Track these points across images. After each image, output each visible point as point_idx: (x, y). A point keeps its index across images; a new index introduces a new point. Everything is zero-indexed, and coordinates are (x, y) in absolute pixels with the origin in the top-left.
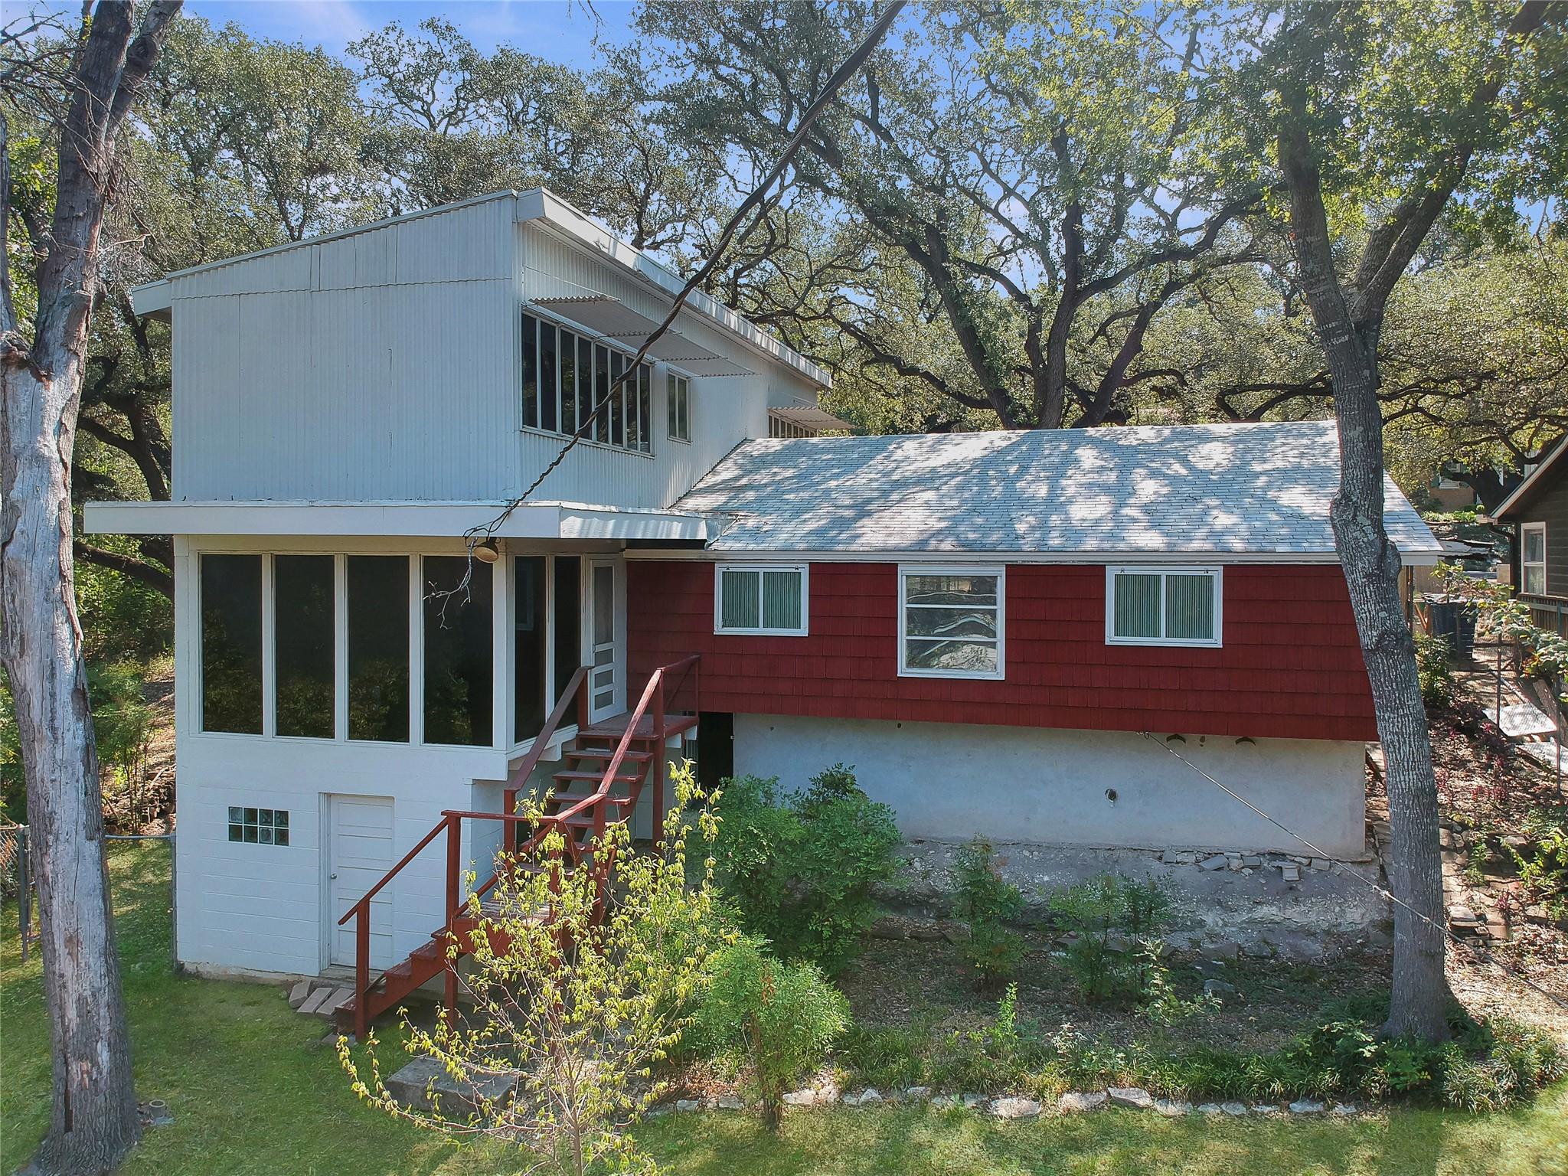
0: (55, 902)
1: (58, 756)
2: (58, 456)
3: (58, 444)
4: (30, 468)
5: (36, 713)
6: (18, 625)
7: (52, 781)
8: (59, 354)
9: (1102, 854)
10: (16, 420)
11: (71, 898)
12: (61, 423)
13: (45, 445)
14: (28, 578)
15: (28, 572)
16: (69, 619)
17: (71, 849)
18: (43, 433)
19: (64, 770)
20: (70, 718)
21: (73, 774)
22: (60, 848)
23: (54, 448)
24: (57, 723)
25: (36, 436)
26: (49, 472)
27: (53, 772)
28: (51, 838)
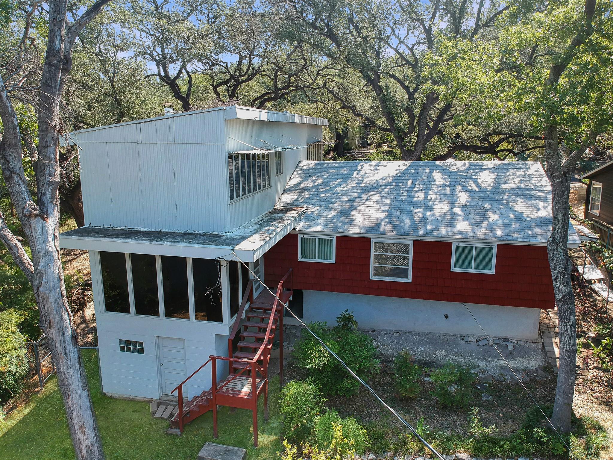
0: (74, 415)
1: (69, 363)
2: (55, 249)
3: (55, 244)
4: (45, 257)
5: (59, 349)
6: (47, 317)
7: (68, 373)
8: (50, 206)
9: (442, 337)
10: (37, 238)
11: (80, 412)
12: (54, 235)
13: (50, 247)
14: (50, 300)
15: (50, 298)
16: (67, 311)
17: (78, 396)
18: (49, 241)
19: (72, 368)
20: (72, 348)
21: (75, 368)
22: (74, 396)
23: (53, 246)
24: (67, 351)
25: (46, 244)
26: (53, 257)
27: (68, 369)
28: (70, 393)
